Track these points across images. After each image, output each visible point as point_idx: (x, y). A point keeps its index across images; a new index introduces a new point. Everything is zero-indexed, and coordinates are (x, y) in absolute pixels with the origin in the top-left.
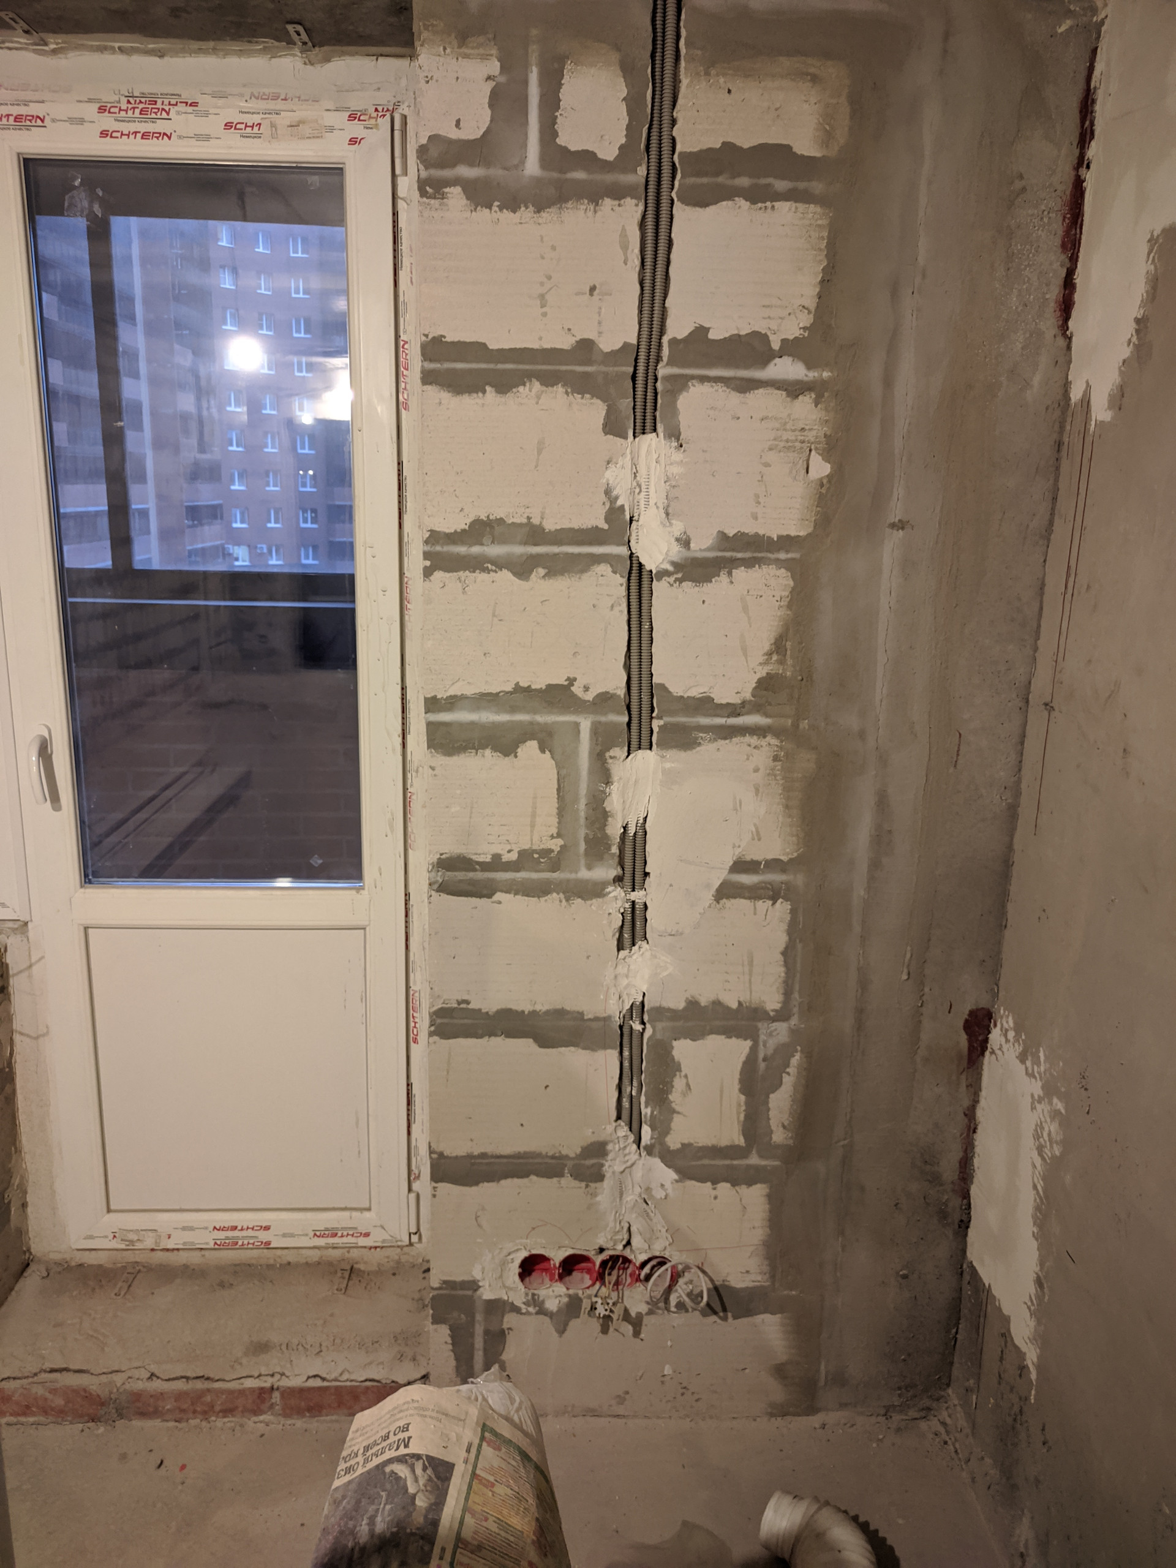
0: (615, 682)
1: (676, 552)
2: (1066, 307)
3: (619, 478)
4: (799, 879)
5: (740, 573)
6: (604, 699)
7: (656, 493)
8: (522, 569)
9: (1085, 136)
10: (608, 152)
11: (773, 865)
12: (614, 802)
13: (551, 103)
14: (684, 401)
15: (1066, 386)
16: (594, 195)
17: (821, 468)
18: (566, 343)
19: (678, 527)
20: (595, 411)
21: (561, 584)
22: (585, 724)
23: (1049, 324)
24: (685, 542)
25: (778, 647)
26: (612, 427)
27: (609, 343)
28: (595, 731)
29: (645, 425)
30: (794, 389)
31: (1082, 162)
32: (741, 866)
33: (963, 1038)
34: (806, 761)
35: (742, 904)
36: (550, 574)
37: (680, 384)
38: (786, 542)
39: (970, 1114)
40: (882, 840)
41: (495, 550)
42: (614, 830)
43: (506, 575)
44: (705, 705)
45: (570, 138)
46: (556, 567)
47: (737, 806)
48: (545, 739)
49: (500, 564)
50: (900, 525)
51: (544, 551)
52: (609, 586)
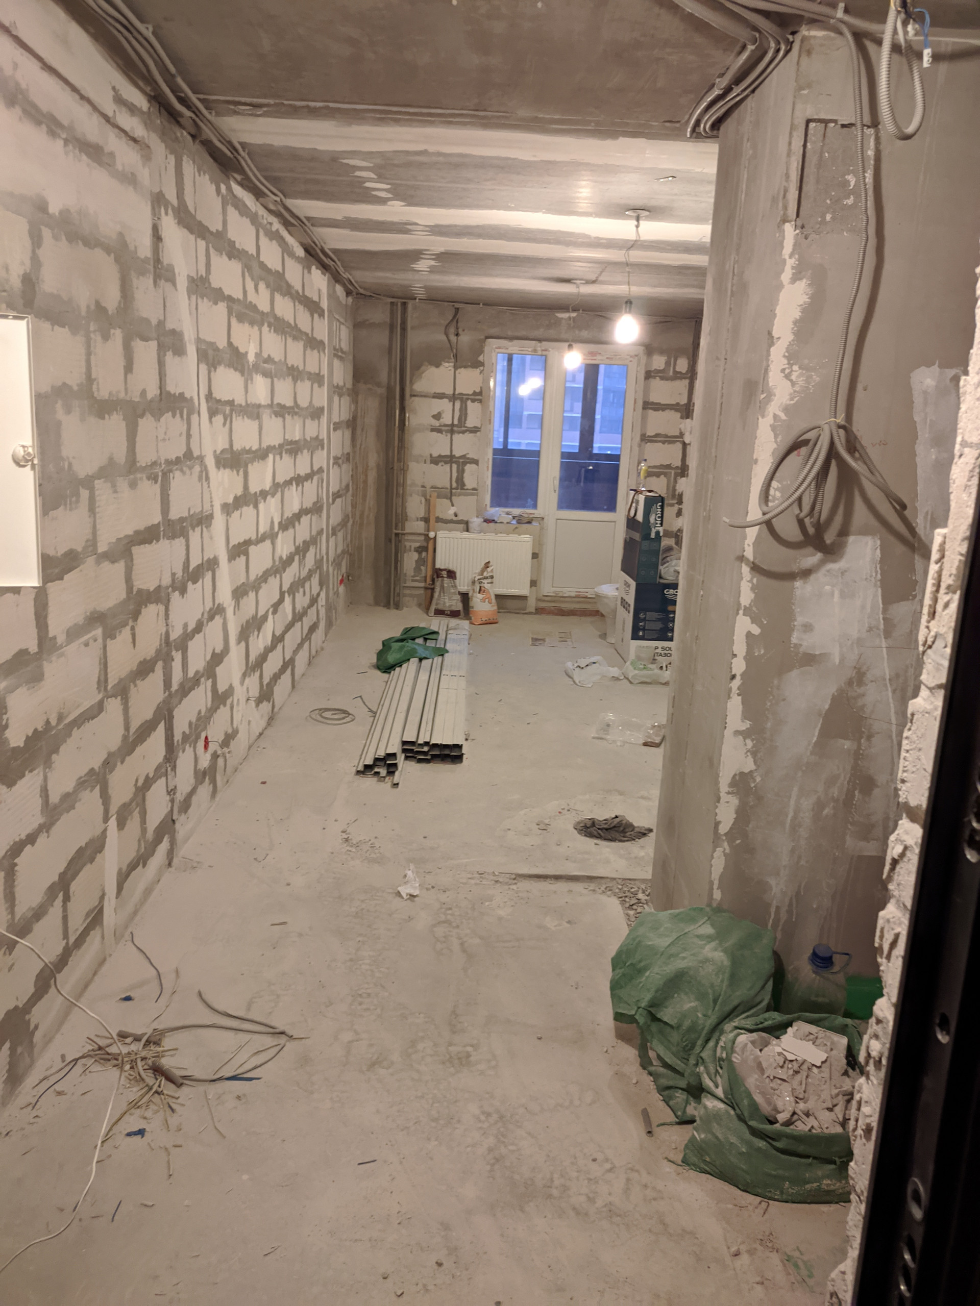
0: (679, 464)
3: (682, 426)
6: (677, 467)
7: (689, 429)
8: (664, 442)
10: (684, 371)
12: (677, 487)
13: (675, 364)
16: (681, 379)
18: (674, 403)
19: (692, 436)
20: (679, 415)
21: (671, 445)
22: (673, 472)
26: (682, 418)
27: (682, 403)
28: (675, 473)
29: (687, 417)
41: (659, 439)
42: (677, 493)
43: (660, 444)
45: (678, 369)
46: (670, 442)
48: (665, 474)
49: (660, 441)
51: (668, 439)
52: (679, 446)
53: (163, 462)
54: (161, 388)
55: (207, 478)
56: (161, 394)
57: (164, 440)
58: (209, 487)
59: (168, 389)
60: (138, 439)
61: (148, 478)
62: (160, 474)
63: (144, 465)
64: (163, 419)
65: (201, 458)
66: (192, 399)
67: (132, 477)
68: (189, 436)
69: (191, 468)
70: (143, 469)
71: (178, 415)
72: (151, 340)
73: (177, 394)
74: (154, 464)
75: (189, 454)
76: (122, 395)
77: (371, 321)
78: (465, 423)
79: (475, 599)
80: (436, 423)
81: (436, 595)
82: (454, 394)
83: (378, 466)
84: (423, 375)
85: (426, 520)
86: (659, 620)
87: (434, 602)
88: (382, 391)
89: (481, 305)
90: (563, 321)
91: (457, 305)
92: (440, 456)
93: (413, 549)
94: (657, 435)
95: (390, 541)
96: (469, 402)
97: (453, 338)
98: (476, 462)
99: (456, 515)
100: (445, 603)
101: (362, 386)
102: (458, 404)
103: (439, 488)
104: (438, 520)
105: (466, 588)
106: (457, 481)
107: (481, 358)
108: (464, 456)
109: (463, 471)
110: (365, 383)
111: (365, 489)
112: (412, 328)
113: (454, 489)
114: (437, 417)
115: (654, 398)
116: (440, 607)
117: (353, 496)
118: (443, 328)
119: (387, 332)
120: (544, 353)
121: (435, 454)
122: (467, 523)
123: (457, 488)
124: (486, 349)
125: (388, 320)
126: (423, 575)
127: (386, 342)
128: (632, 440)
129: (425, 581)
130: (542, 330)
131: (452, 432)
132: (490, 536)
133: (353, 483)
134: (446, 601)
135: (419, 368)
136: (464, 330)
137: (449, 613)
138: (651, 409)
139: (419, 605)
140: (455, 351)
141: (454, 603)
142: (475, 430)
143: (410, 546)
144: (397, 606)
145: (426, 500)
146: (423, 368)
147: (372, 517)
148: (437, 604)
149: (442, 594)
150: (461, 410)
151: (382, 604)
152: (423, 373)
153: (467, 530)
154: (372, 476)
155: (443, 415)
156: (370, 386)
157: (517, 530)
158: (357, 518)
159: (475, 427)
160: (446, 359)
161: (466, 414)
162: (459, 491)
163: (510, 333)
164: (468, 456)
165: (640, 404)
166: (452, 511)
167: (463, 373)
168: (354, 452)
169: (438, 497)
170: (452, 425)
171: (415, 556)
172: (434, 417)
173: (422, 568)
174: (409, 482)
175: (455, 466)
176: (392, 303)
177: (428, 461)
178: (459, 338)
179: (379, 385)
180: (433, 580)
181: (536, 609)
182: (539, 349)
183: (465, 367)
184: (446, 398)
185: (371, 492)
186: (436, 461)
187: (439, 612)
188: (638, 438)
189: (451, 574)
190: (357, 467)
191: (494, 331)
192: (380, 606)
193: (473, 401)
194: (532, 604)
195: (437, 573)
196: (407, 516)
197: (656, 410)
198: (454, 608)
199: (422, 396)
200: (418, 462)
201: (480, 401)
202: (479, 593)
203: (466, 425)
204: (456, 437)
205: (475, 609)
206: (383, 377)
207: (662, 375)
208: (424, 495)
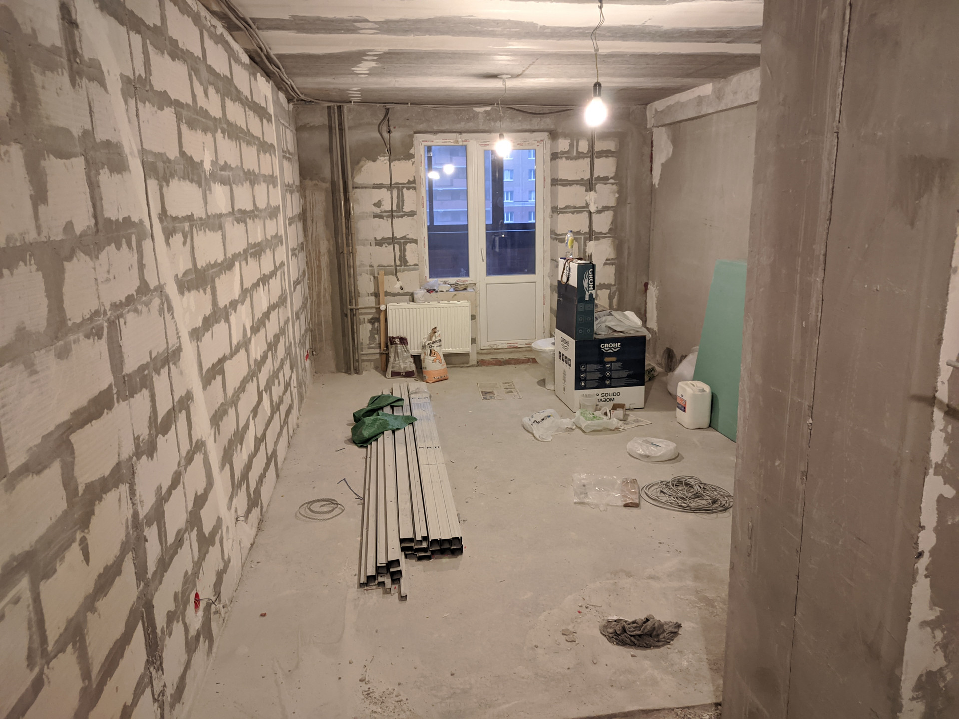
0: (587, 230)
1: (596, 209)
2: (651, 170)
3: (587, 198)
4: (616, 261)
5: (606, 212)
6: (586, 233)
7: (593, 200)
8: (573, 213)
9: (652, 147)
10: (586, 152)
11: (612, 259)
12: (587, 250)
13: (578, 145)
14: (597, 186)
15: (652, 182)
16: (583, 158)
17: (617, 195)
18: (580, 179)
19: (596, 205)
20: (584, 188)
21: (579, 215)
22: (583, 237)
23: (649, 173)
24: (597, 207)
25: (612, 223)
26: (587, 191)
27: (586, 179)
28: (584, 237)
29: (591, 190)
30: (613, 184)
31: (652, 150)
32: (607, 259)
33: (644, 287)
34: (617, 242)
35: (608, 266)
36: (577, 213)
37: (596, 184)
38: (612, 207)
39: (646, 301)
40: (629, 254)
41: (569, 210)
42: (587, 254)
43: (571, 214)
44: (601, 233)
45: (580, 150)
47: (606, 249)
48: (577, 240)
49: (570, 212)
50: (629, 204)
51: (576, 210)
52: (586, 215)
53: (108, 308)
54: (95, 216)
55: (170, 309)
56: (96, 224)
57: (108, 280)
58: (173, 317)
59: (107, 215)
60: (66, 289)
61: (88, 336)
62: (106, 324)
63: (79, 320)
64: (103, 255)
65: (160, 289)
66: (141, 221)
67: (62, 342)
68: (141, 266)
69: (147, 304)
70: (78, 326)
71: (124, 245)
72: (76, 156)
73: (121, 220)
74: (97, 313)
75: (144, 288)
76: (32, 236)
77: (311, 125)
78: (402, 208)
79: (426, 361)
80: (377, 210)
81: (391, 359)
82: (391, 184)
83: (329, 251)
84: (362, 169)
85: (376, 295)
86: (598, 371)
87: (390, 366)
88: (328, 185)
89: (409, 105)
90: (480, 115)
91: (388, 106)
92: (383, 238)
93: (366, 320)
94: (567, 207)
95: (346, 315)
96: (405, 190)
97: (386, 135)
98: (415, 241)
99: (402, 289)
100: (400, 366)
101: (308, 183)
102: (395, 192)
103: (384, 266)
104: (387, 294)
105: (416, 350)
106: (400, 260)
107: (411, 151)
108: (404, 237)
109: (405, 250)
110: (311, 179)
111: (319, 272)
112: (349, 128)
113: (398, 266)
114: (378, 204)
115: (562, 175)
116: (396, 370)
117: (309, 279)
118: (376, 127)
119: (327, 133)
120: (465, 143)
121: (379, 238)
122: (412, 294)
123: (401, 265)
124: (415, 143)
125: (327, 122)
126: (377, 342)
127: (327, 142)
128: (544, 212)
129: (380, 347)
130: (462, 123)
131: (392, 217)
132: (433, 304)
133: (308, 268)
134: (401, 364)
135: (358, 163)
136: (394, 128)
137: (404, 374)
138: (560, 185)
139: (376, 368)
140: (388, 146)
141: (408, 365)
142: (412, 214)
143: (364, 319)
144: (357, 371)
145: (374, 277)
146: (362, 163)
147: (328, 297)
148: (393, 368)
149: (397, 358)
150: (398, 197)
151: (343, 371)
152: (362, 167)
153: (413, 301)
154: (324, 260)
155: (383, 203)
156: (314, 182)
157: (455, 296)
158: (315, 298)
159: (411, 211)
160: (380, 153)
161: (403, 200)
162: (403, 267)
163: (435, 128)
164: (407, 237)
165: (549, 181)
166: (398, 285)
167: (396, 164)
168: (306, 241)
169: (385, 274)
170: (392, 211)
171: (369, 326)
172: (375, 205)
173: (376, 336)
174: (358, 263)
175: (397, 246)
176: (329, 107)
177: (373, 243)
178: (391, 134)
179: (323, 180)
180: (387, 346)
181: (477, 362)
182: (460, 140)
183: (399, 160)
184: (385, 187)
185: (325, 274)
186: (379, 243)
187: (395, 374)
188: (549, 210)
189: (403, 340)
190: (310, 254)
191: (421, 127)
192: (341, 372)
193: (408, 189)
194: (473, 359)
195: (391, 341)
196: (359, 293)
197: (564, 185)
198: (408, 370)
199: (362, 188)
200: (364, 245)
201: (414, 188)
202: (430, 355)
203: (404, 210)
204: (395, 221)
205: (428, 369)
206: (327, 172)
207: (568, 155)
208: (372, 273)
